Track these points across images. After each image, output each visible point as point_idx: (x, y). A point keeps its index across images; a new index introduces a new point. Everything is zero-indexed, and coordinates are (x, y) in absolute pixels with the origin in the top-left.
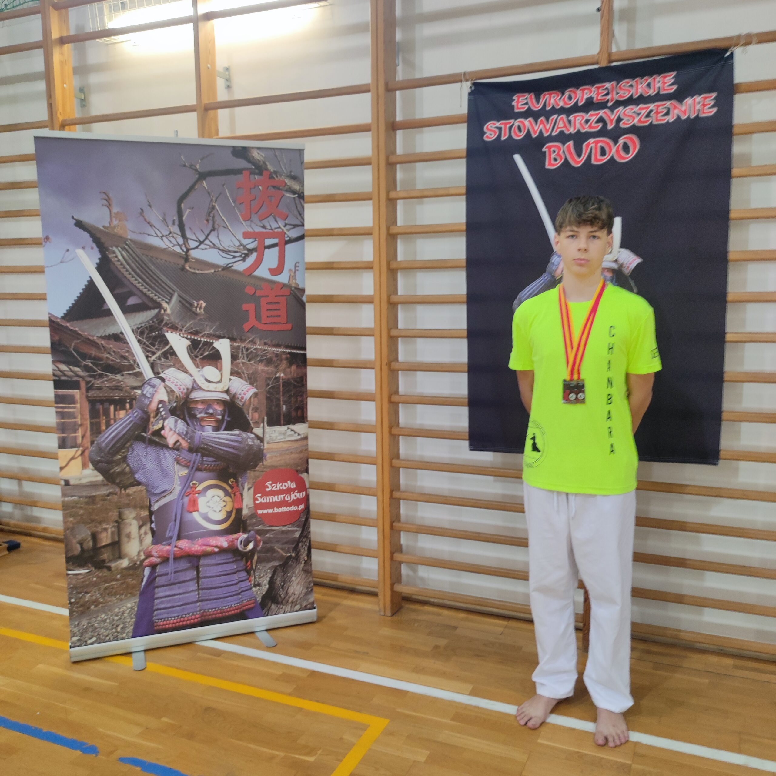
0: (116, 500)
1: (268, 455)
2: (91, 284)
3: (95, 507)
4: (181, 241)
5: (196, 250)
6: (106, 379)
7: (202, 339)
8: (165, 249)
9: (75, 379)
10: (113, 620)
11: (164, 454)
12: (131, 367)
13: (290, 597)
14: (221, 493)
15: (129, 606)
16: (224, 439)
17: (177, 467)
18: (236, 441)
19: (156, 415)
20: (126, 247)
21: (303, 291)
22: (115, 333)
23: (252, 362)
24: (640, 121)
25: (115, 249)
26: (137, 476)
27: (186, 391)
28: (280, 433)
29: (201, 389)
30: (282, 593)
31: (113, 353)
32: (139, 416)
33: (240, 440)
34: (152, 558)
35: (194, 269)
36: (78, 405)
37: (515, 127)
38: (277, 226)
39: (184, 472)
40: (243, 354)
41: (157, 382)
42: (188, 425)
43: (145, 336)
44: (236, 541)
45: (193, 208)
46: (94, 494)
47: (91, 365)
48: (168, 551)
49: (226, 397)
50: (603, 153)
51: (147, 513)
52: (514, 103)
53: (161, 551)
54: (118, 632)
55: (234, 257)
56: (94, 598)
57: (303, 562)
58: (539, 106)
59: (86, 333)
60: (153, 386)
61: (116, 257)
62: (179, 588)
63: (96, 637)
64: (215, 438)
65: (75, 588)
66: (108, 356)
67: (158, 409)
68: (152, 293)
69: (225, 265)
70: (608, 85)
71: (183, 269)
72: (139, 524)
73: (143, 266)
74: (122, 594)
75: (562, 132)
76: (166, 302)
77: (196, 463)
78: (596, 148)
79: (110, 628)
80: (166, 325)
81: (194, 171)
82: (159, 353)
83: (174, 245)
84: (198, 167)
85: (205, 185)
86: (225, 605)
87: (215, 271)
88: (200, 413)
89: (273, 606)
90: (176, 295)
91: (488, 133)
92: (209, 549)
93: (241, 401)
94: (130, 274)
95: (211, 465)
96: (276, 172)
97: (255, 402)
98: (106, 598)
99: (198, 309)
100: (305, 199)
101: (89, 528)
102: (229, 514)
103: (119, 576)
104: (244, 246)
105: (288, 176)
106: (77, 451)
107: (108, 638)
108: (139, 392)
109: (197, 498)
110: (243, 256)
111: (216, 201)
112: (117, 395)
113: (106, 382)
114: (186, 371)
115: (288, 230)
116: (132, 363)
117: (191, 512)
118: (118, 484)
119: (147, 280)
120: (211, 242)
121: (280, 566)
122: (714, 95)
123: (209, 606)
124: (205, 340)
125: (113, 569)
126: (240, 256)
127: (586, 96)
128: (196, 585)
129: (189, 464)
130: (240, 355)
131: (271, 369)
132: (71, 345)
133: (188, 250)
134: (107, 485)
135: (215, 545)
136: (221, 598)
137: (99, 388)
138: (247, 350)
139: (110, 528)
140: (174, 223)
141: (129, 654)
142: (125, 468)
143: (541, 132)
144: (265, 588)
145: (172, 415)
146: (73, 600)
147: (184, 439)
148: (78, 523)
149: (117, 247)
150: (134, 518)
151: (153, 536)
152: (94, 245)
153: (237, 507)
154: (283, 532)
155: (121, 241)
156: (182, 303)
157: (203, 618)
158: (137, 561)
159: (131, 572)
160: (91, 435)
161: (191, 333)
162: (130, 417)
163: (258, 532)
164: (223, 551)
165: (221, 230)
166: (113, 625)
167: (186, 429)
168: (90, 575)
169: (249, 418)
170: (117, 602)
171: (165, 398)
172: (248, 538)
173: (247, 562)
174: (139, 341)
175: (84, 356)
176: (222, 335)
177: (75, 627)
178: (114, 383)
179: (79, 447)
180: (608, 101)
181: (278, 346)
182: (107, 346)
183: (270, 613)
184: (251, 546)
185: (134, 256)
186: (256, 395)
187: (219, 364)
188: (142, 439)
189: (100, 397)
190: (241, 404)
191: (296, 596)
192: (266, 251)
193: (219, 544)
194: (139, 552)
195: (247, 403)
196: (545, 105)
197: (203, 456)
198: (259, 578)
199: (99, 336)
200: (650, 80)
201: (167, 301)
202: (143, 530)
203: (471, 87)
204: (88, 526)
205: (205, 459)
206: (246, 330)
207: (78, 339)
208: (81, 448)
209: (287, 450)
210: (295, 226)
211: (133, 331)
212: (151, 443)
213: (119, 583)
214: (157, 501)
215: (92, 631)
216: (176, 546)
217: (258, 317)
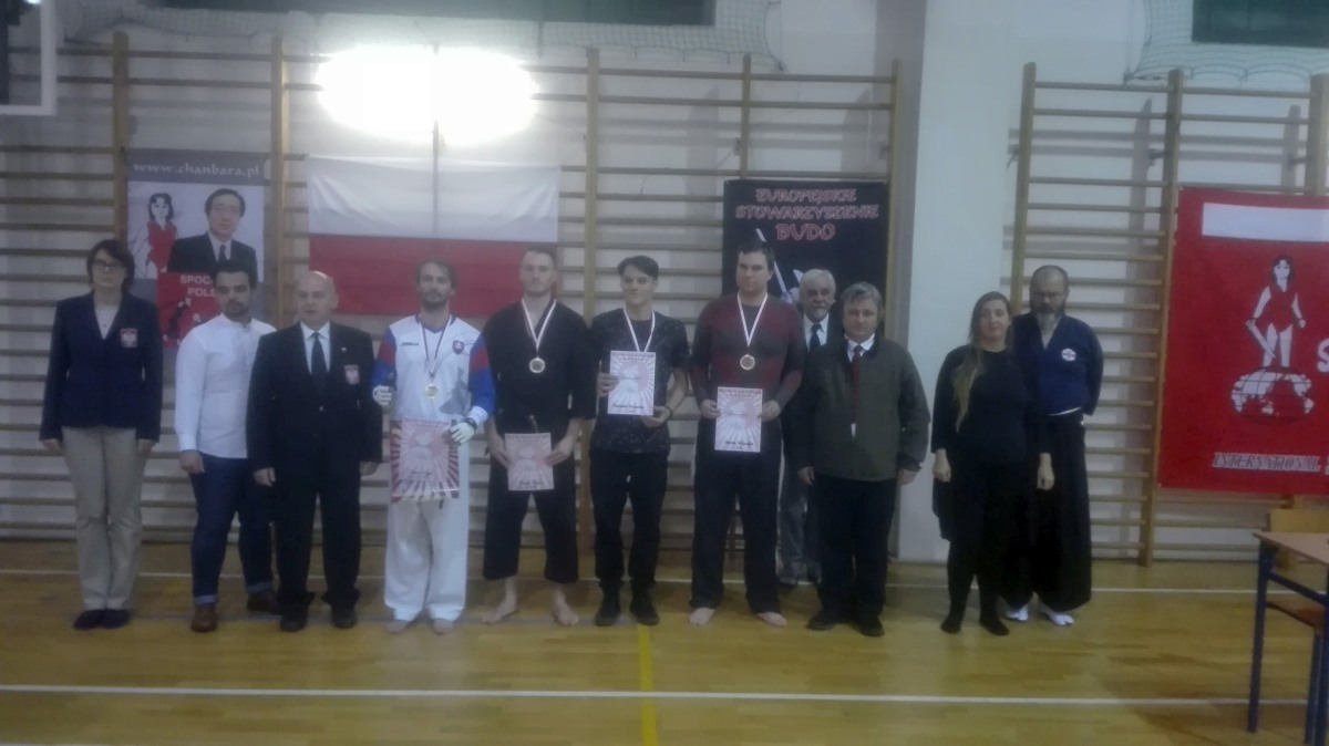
24: (835, 216)
37: (757, 211)
52: (757, 195)
58: (774, 199)
70: (817, 192)
75: (788, 218)
78: (809, 230)
91: (739, 213)
122: (878, 206)
127: (803, 197)
143: (775, 216)
180: (817, 201)
196: (777, 198)
200: (841, 192)
203: (726, 181)
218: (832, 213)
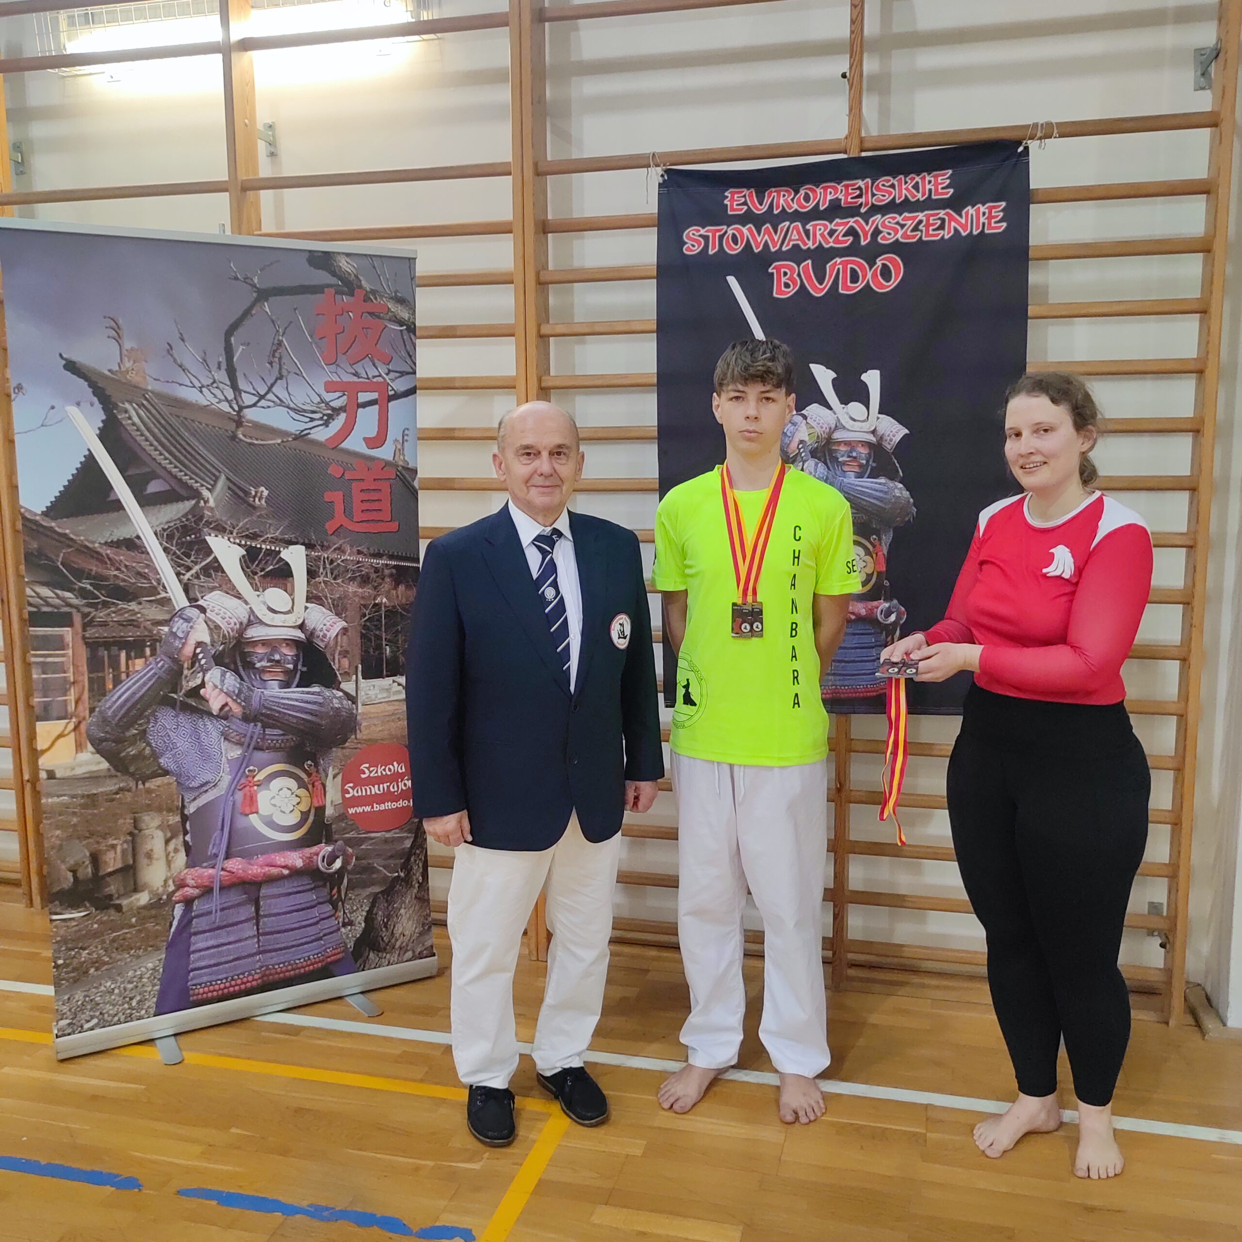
0: (129, 799)
1: (364, 724)
2: (90, 461)
3: (95, 811)
4: (230, 394)
5: (254, 408)
6: (113, 609)
7: (264, 546)
8: (206, 406)
9: (67, 609)
10: (125, 989)
11: (205, 725)
12: (153, 591)
13: (397, 940)
14: (292, 783)
15: (150, 965)
16: (297, 700)
17: (224, 745)
18: (315, 703)
19: (193, 665)
20: (145, 402)
21: (415, 471)
22: (128, 537)
23: (339, 581)
24: (905, 236)
25: (127, 406)
26: (161, 761)
27: (238, 626)
28: (383, 690)
29: (261, 623)
30: (385, 934)
31: (124, 569)
32: (166, 666)
33: (322, 701)
34: (186, 889)
35: (251, 438)
36: (70, 652)
37: (728, 237)
38: (377, 374)
39: (236, 752)
40: (324, 568)
41: (194, 613)
42: (242, 679)
43: (174, 542)
44: (315, 857)
45: (249, 344)
46: (95, 792)
47: (89, 587)
48: (211, 877)
49: (299, 635)
50: (855, 278)
51: (178, 818)
52: (726, 202)
53: (201, 877)
54: (132, 1008)
55: (312, 420)
56: (95, 956)
57: (417, 885)
58: (764, 208)
59: (82, 538)
60: (188, 620)
61: (130, 418)
62: (228, 933)
63: (97, 1017)
64: (282, 698)
65: (65, 941)
66: (116, 573)
67: (195, 655)
68: (186, 475)
69: (298, 433)
70: (861, 183)
71: (234, 437)
72: (165, 836)
73: (173, 432)
74: (140, 949)
75: (796, 247)
76: (208, 489)
77: (255, 737)
78: (845, 271)
79: (120, 1002)
80: (208, 524)
81: (250, 287)
82: (197, 568)
83: (220, 401)
84: (256, 281)
85: (268, 310)
86: (300, 957)
87: (283, 442)
88: (259, 661)
89: (372, 955)
90: (223, 478)
91: (690, 243)
92: (274, 871)
93: (323, 641)
94: (151, 445)
95: (277, 741)
96: (374, 292)
97: (344, 641)
98: (113, 955)
99: (257, 499)
100: (418, 333)
101: (87, 846)
102: (305, 815)
103: (134, 920)
104: (327, 404)
105: (392, 298)
106: (68, 723)
107: (116, 1019)
108: (166, 629)
109: (256, 792)
110: (325, 418)
111: (284, 333)
112: (130, 634)
113: (113, 615)
114: (239, 596)
115: (392, 380)
116: (155, 584)
117: (247, 815)
118: (132, 775)
119: (178, 454)
120: (276, 396)
121: (382, 892)
122: (1003, 204)
123: (273, 961)
124: (268, 547)
125: (124, 909)
126: (321, 419)
127: (829, 197)
128: (255, 927)
129: (243, 740)
130: (321, 570)
131: (368, 590)
132: (59, 556)
133: (241, 408)
134: (116, 776)
135: (283, 864)
136: (293, 946)
137: (104, 624)
138: (332, 562)
139: (121, 844)
140: (219, 368)
141: (149, 1041)
142: (144, 749)
143: (766, 245)
144: (359, 927)
145: (217, 665)
146: (60, 962)
147: (235, 701)
148: (70, 838)
149: (130, 402)
150: (159, 827)
151: (187, 855)
152: (95, 400)
153: (317, 805)
154: (386, 841)
155: (137, 393)
156: (233, 491)
157: (265, 978)
158: (163, 895)
159: (153, 912)
160: (89, 698)
161: (247, 536)
162: (152, 669)
163: (349, 842)
164: (296, 873)
165: (291, 378)
166: (125, 998)
167: (238, 686)
168: (88, 920)
169: (335, 667)
170: (131, 961)
171: (207, 639)
172: (333, 851)
173: (332, 889)
174: (165, 550)
175: (80, 574)
176: (294, 540)
177: (63, 1004)
178: (126, 615)
179: (71, 718)
180: (861, 204)
181: (378, 555)
182: (117, 558)
183: (367, 966)
184: (338, 864)
185: (158, 416)
186: (345, 630)
187: (289, 585)
188: (171, 704)
189: (106, 637)
190: (322, 645)
191: (406, 939)
192: (360, 410)
193: (289, 862)
194: (166, 881)
195: (332, 643)
196: (771, 206)
197: (264, 727)
198: (351, 913)
199: (103, 542)
200: (917, 179)
201: (210, 487)
202: (171, 846)
203: (662, 176)
204: (84, 842)
205: (268, 731)
206: (330, 532)
207: (70, 546)
208: (74, 720)
209: (393, 714)
210: (403, 374)
211: (156, 534)
212: (186, 708)
213: (133, 931)
214: (195, 799)
215: (91, 1009)
216: (223, 869)
217: (348, 512)
218: (894, 229)
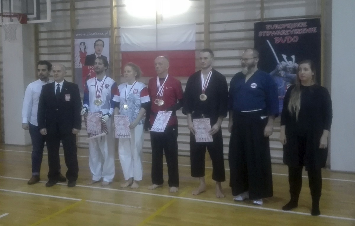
37: (267, 33)
50: (290, 40)
52: (266, 27)
70: (290, 24)
75: (279, 35)
91: (260, 34)
122: (316, 28)
143: (274, 35)
180: (291, 28)
196: (274, 28)
200: (301, 23)
203: (255, 23)
218: (297, 32)
